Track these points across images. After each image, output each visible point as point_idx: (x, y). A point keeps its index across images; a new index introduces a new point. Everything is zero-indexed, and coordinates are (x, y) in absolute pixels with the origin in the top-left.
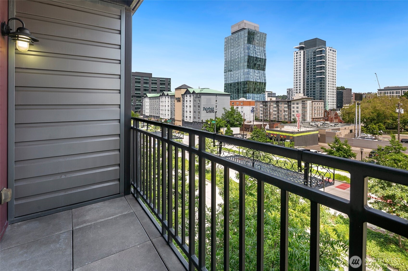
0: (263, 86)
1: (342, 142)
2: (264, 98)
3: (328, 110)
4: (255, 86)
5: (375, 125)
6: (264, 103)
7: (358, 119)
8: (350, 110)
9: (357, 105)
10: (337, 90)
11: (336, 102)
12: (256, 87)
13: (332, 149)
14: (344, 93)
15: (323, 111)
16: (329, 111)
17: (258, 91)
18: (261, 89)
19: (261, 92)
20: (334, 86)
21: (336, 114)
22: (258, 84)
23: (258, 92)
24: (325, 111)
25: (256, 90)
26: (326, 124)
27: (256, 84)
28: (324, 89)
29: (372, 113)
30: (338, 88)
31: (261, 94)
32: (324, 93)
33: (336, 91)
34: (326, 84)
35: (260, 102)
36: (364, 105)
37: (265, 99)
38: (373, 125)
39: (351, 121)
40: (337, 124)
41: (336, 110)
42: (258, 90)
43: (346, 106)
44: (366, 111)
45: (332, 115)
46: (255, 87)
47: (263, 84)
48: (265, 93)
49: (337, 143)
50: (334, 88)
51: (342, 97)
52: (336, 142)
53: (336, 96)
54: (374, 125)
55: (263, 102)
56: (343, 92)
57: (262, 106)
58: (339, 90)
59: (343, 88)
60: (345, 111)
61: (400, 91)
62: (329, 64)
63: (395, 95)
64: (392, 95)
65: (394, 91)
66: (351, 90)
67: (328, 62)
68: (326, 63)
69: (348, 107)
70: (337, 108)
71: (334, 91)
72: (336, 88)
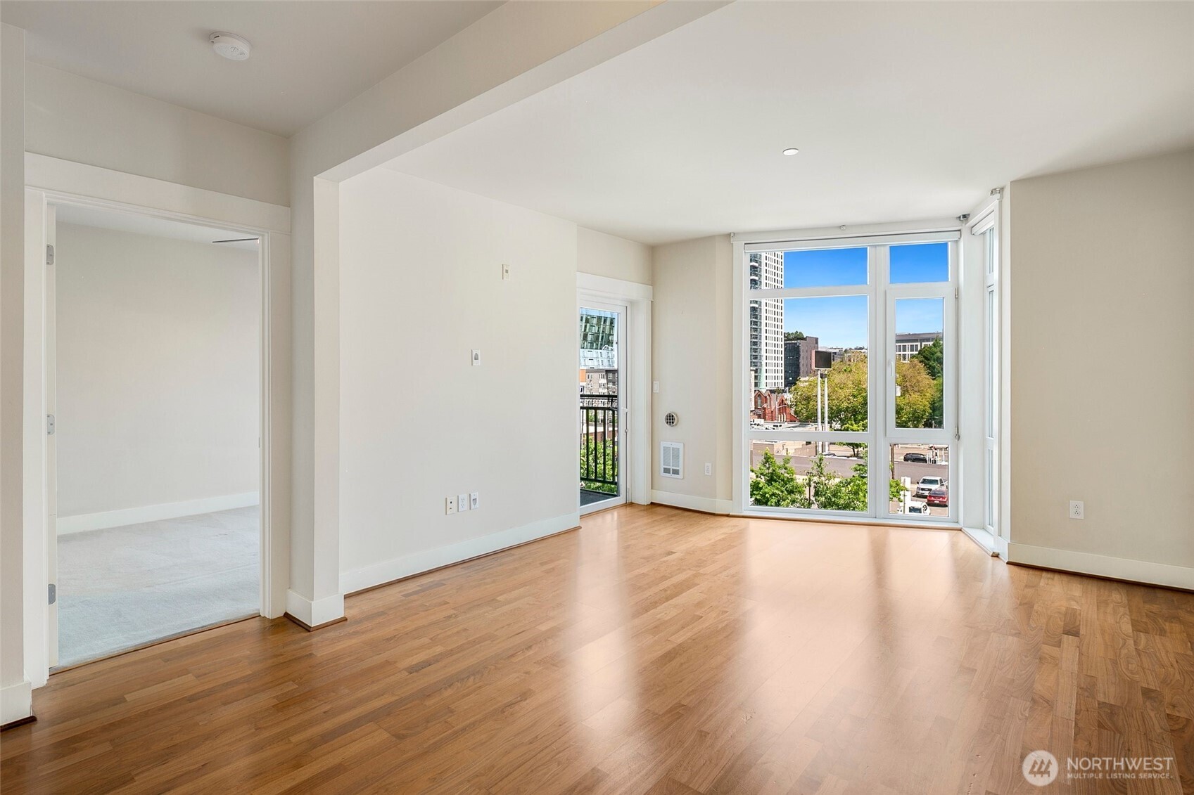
0: (608, 328)
1: (779, 462)
2: (609, 361)
3: (763, 391)
4: (586, 326)
5: (856, 423)
6: (611, 375)
7: (823, 413)
8: (810, 392)
9: (820, 379)
10: (785, 340)
11: (785, 372)
12: (589, 329)
13: (759, 479)
14: (801, 348)
15: (753, 395)
16: (766, 395)
17: (595, 342)
18: (602, 337)
19: (601, 345)
20: (780, 330)
21: (783, 401)
22: (595, 321)
23: (595, 344)
24: (759, 395)
25: (590, 338)
26: (755, 424)
27: (587, 321)
28: (757, 338)
29: (854, 396)
30: (787, 337)
31: (601, 349)
32: (757, 349)
33: (783, 343)
34: (760, 325)
35: (598, 371)
36: (838, 378)
37: (613, 362)
38: (852, 425)
39: (809, 418)
40: (779, 425)
41: (783, 391)
42: (593, 340)
43: (803, 381)
44: (842, 393)
45: (774, 405)
46: (585, 330)
47: (608, 323)
48: (612, 346)
49: (767, 465)
50: (780, 336)
51: (798, 359)
52: (767, 461)
53: (783, 356)
54: (855, 425)
55: (607, 371)
56: (799, 346)
57: (606, 382)
58: (791, 340)
59: (799, 337)
60: (799, 394)
61: (919, 344)
62: (767, 275)
63: (908, 353)
64: (902, 353)
65: (906, 344)
66: (817, 340)
67: (765, 268)
68: (760, 271)
69: (807, 384)
70: (785, 386)
71: (780, 343)
72: (783, 337)
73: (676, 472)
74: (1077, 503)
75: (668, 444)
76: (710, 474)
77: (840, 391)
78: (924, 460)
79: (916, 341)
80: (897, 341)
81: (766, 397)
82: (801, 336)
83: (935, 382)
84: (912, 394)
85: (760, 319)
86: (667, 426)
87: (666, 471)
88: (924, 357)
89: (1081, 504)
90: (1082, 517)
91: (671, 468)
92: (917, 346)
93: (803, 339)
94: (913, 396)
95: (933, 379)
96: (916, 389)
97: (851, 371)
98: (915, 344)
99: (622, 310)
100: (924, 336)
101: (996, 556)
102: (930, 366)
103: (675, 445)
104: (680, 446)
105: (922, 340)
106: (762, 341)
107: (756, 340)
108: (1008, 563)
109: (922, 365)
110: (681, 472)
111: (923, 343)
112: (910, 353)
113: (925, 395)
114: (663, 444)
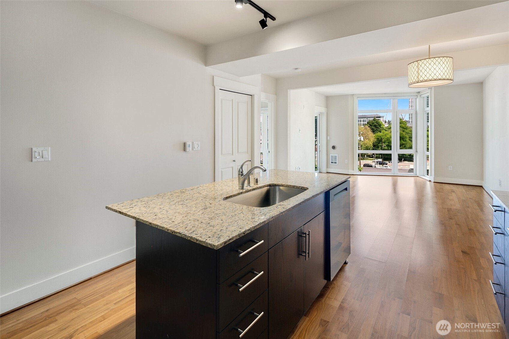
61: (366, 119)
63: (362, 123)
64: (360, 123)
65: (361, 119)
73: (335, 163)
74: (451, 166)
75: (333, 155)
76: (347, 163)
78: (372, 166)
79: (365, 118)
80: (359, 118)
83: (374, 135)
84: (365, 140)
86: (333, 150)
87: (332, 163)
88: (370, 125)
89: (452, 166)
90: (452, 170)
91: (334, 162)
92: (365, 120)
94: (366, 140)
95: (373, 134)
96: (367, 138)
98: (364, 119)
99: (318, 115)
100: (368, 116)
101: (430, 181)
102: (372, 128)
103: (335, 155)
104: (337, 155)
105: (367, 118)
108: (434, 182)
109: (369, 128)
110: (337, 163)
111: (368, 119)
112: (363, 123)
113: (370, 140)
114: (331, 155)
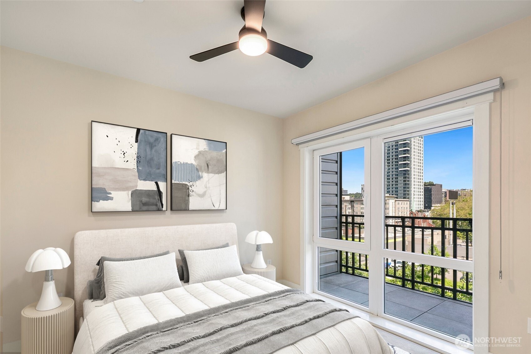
3: (414, 211)
8: (442, 212)
9: (451, 205)
10: (424, 186)
11: (424, 201)
14: (433, 190)
15: (408, 213)
16: (416, 213)
20: (421, 181)
21: (425, 216)
24: (411, 213)
29: (469, 214)
30: (425, 184)
32: (409, 190)
34: (411, 178)
36: (460, 204)
41: (423, 211)
43: (436, 207)
44: (462, 213)
50: (421, 184)
51: (431, 195)
53: (423, 193)
56: (431, 189)
58: (427, 186)
59: (431, 184)
60: (435, 213)
62: (415, 153)
66: (441, 186)
67: (414, 150)
68: (411, 152)
69: (440, 208)
70: (424, 209)
71: (421, 187)
72: (423, 184)
77: (461, 211)
81: (415, 214)
82: (432, 184)
85: (411, 175)
93: (433, 185)
97: (467, 201)
106: (412, 186)
107: (408, 186)
